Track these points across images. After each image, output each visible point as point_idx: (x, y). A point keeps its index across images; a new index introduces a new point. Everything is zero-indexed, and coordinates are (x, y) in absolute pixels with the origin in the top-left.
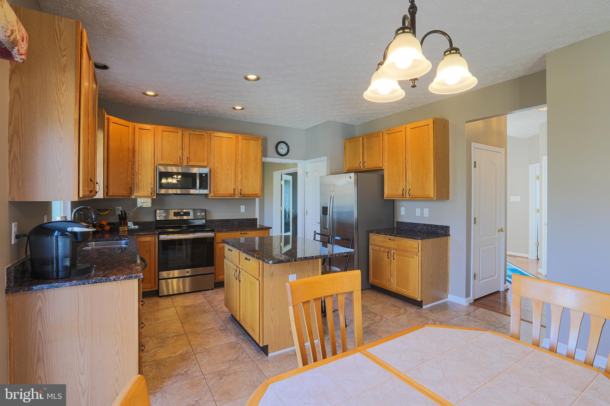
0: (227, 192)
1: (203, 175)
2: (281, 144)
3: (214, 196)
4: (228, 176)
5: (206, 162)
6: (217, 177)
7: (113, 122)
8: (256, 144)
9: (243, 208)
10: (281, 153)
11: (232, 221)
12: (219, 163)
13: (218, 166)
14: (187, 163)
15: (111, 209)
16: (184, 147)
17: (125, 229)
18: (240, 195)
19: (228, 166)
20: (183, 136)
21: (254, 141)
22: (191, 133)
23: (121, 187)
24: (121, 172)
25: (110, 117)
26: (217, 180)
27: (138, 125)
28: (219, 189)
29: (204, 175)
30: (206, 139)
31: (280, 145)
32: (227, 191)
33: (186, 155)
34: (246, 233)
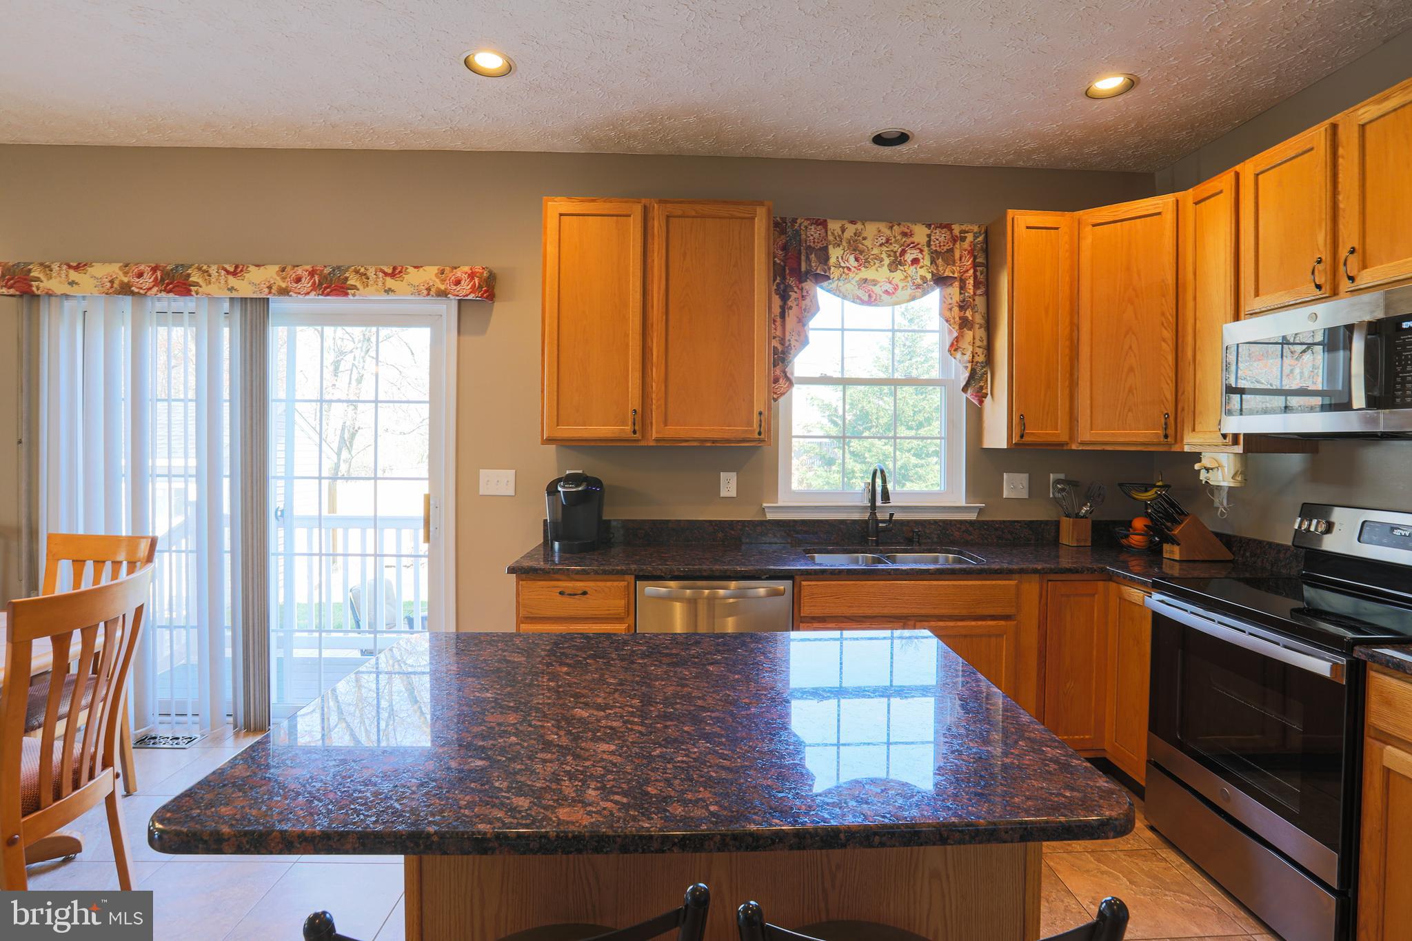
7: (1094, 226)
17: (1172, 552)
23: (1130, 414)
24: (1131, 369)
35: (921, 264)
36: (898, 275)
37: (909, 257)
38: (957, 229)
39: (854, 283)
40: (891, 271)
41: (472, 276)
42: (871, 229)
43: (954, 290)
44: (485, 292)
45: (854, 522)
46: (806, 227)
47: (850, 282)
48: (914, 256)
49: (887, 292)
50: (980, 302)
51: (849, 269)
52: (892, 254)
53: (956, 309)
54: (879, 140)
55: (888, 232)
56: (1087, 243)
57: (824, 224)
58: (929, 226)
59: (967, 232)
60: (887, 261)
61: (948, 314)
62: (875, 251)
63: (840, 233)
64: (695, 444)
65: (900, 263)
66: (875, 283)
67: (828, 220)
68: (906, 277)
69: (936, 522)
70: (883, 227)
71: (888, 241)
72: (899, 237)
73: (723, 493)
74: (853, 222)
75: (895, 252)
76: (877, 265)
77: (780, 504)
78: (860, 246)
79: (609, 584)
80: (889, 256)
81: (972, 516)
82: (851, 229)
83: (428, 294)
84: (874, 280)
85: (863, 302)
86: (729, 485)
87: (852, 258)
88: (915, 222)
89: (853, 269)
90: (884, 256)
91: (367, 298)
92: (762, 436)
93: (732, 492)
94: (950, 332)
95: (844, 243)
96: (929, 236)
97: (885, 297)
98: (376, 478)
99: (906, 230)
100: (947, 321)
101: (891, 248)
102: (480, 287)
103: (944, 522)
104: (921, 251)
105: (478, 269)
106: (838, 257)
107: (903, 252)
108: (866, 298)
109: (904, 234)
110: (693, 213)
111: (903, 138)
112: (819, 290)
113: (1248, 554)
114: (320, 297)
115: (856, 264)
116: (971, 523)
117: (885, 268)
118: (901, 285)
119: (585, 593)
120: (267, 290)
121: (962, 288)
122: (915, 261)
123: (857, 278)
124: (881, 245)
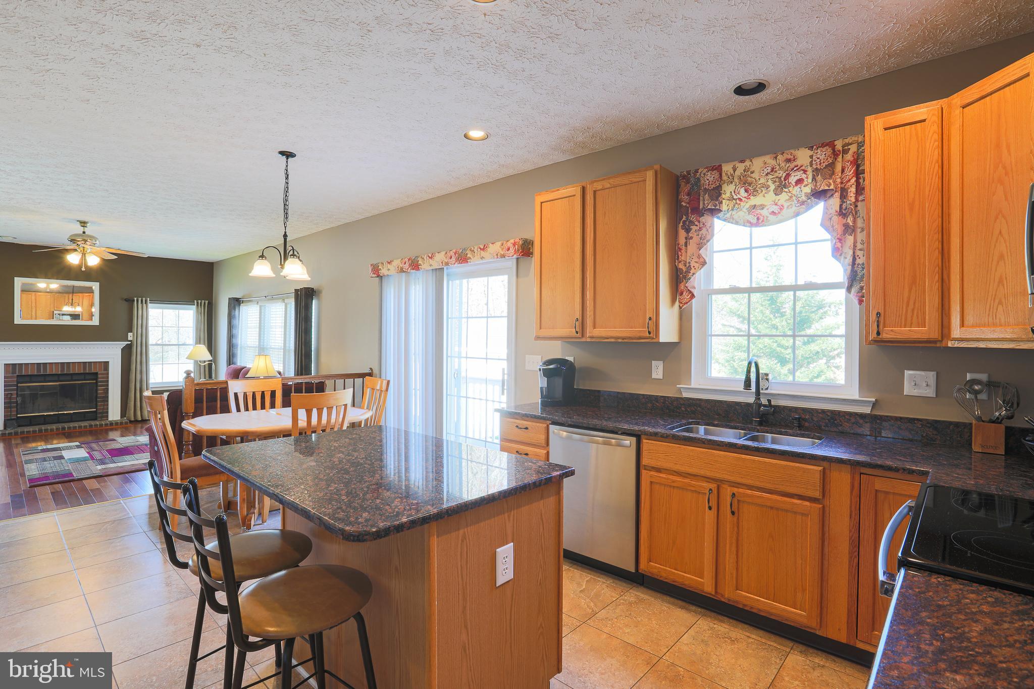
35: (805, 183)
36: (784, 196)
37: (793, 179)
38: (839, 145)
39: (744, 210)
40: (776, 194)
41: (514, 244)
42: (757, 164)
43: (835, 201)
44: (521, 252)
46: (704, 174)
47: (741, 210)
48: (798, 177)
49: (773, 213)
50: (861, 207)
51: (740, 200)
52: (777, 180)
53: (837, 218)
54: (740, 91)
55: (773, 162)
57: (719, 169)
58: (811, 148)
59: (851, 144)
60: (772, 187)
61: (831, 224)
62: (762, 181)
63: (732, 172)
65: (785, 186)
66: (762, 207)
67: (722, 165)
68: (791, 197)
70: (769, 160)
71: (773, 169)
72: (783, 164)
73: (654, 376)
74: (742, 161)
75: (780, 178)
76: (764, 192)
77: (693, 386)
78: (749, 179)
79: (538, 424)
80: (775, 182)
81: (867, 410)
82: (741, 167)
83: (497, 258)
84: (761, 205)
85: (752, 225)
86: (658, 370)
87: (742, 191)
88: (797, 148)
89: (743, 199)
90: (770, 183)
91: (475, 262)
93: (660, 376)
95: (736, 180)
96: (811, 157)
97: (772, 218)
98: (486, 359)
99: (789, 157)
100: (827, 230)
101: (776, 175)
102: (518, 250)
104: (805, 171)
105: (517, 240)
106: (731, 192)
107: (788, 176)
108: (754, 221)
109: (788, 161)
110: (609, 186)
111: (760, 87)
112: (716, 220)
114: (459, 265)
115: (746, 195)
116: (862, 416)
117: (772, 193)
118: (786, 205)
119: (527, 428)
120: (441, 264)
121: (843, 196)
122: (799, 181)
123: (747, 206)
124: (767, 175)
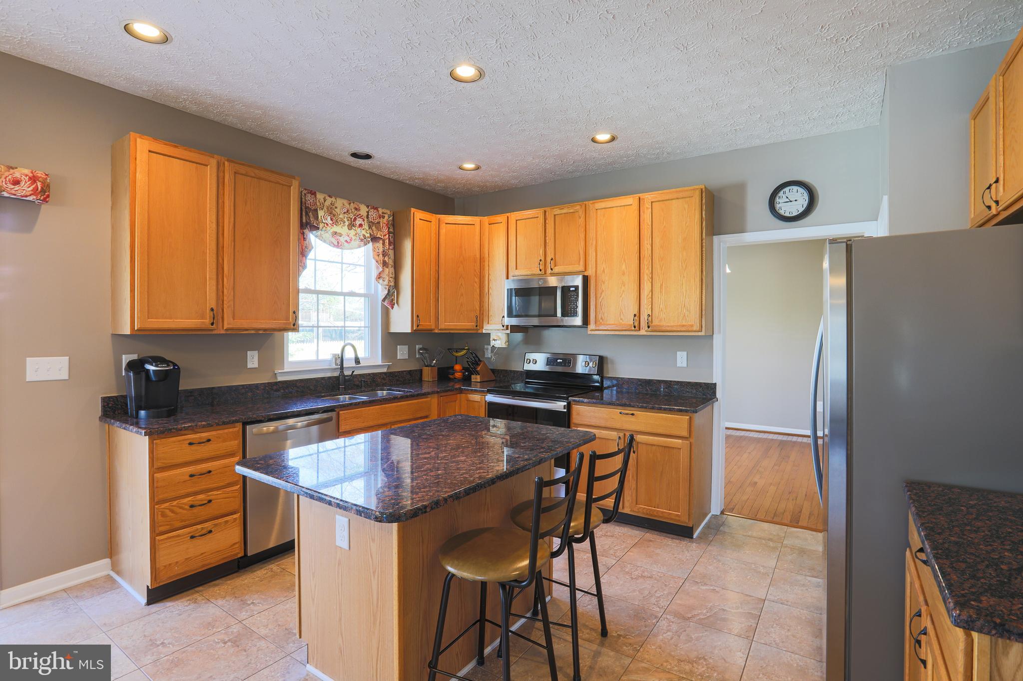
0: (621, 321)
1: (571, 289)
2: (787, 189)
3: (596, 330)
4: (623, 288)
5: (582, 263)
6: (603, 291)
7: (446, 224)
8: (686, 206)
9: (682, 358)
10: (787, 214)
11: (655, 383)
12: (605, 261)
13: (604, 268)
14: (552, 269)
15: (467, 348)
16: (547, 241)
17: (476, 378)
18: (649, 327)
19: (624, 267)
20: (545, 221)
21: (680, 200)
22: (556, 213)
23: (462, 316)
24: (462, 295)
25: (442, 217)
26: (602, 297)
27: (486, 219)
28: (606, 315)
29: (574, 289)
30: (580, 218)
31: (784, 193)
32: (621, 319)
33: (550, 256)
34: (633, 414)
35: (363, 228)
36: (352, 232)
37: (358, 222)
38: (381, 210)
39: (330, 233)
40: (349, 229)
42: (340, 203)
43: (380, 245)
45: (330, 378)
46: (305, 195)
47: (327, 232)
48: (360, 222)
49: (346, 241)
50: (391, 252)
51: (327, 225)
52: (350, 219)
53: (381, 256)
54: (354, 155)
55: (348, 206)
56: (443, 231)
57: (314, 194)
58: (368, 207)
59: (385, 214)
60: (347, 223)
61: (377, 258)
62: (341, 216)
63: (323, 202)
64: (253, 332)
65: (353, 226)
66: (341, 235)
67: (317, 193)
68: (356, 234)
69: (369, 374)
70: (345, 202)
71: (348, 211)
72: (353, 210)
73: (250, 365)
74: (330, 196)
75: (351, 219)
76: (342, 224)
77: (285, 370)
78: (333, 211)
79: (226, 431)
80: (348, 220)
81: (385, 370)
82: (329, 201)
84: (340, 233)
85: (335, 246)
86: (253, 360)
87: (329, 218)
88: (361, 203)
89: (329, 225)
90: (346, 220)
92: (295, 326)
93: (256, 365)
94: (377, 268)
95: (325, 208)
96: (368, 212)
97: (346, 244)
99: (357, 207)
100: (377, 262)
101: (349, 216)
103: (373, 374)
104: (364, 220)
106: (321, 216)
107: (355, 219)
108: (336, 243)
109: (356, 209)
110: (253, 175)
111: (368, 157)
112: (311, 235)
113: (502, 376)
115: (331, 222)
116: (385, 373)
117: (346, 227)
118: (354, 238)
119: (209, 440)
121: (384, 244)
122: (361, 225)
123: (332, 231)
124: (344, 213)
